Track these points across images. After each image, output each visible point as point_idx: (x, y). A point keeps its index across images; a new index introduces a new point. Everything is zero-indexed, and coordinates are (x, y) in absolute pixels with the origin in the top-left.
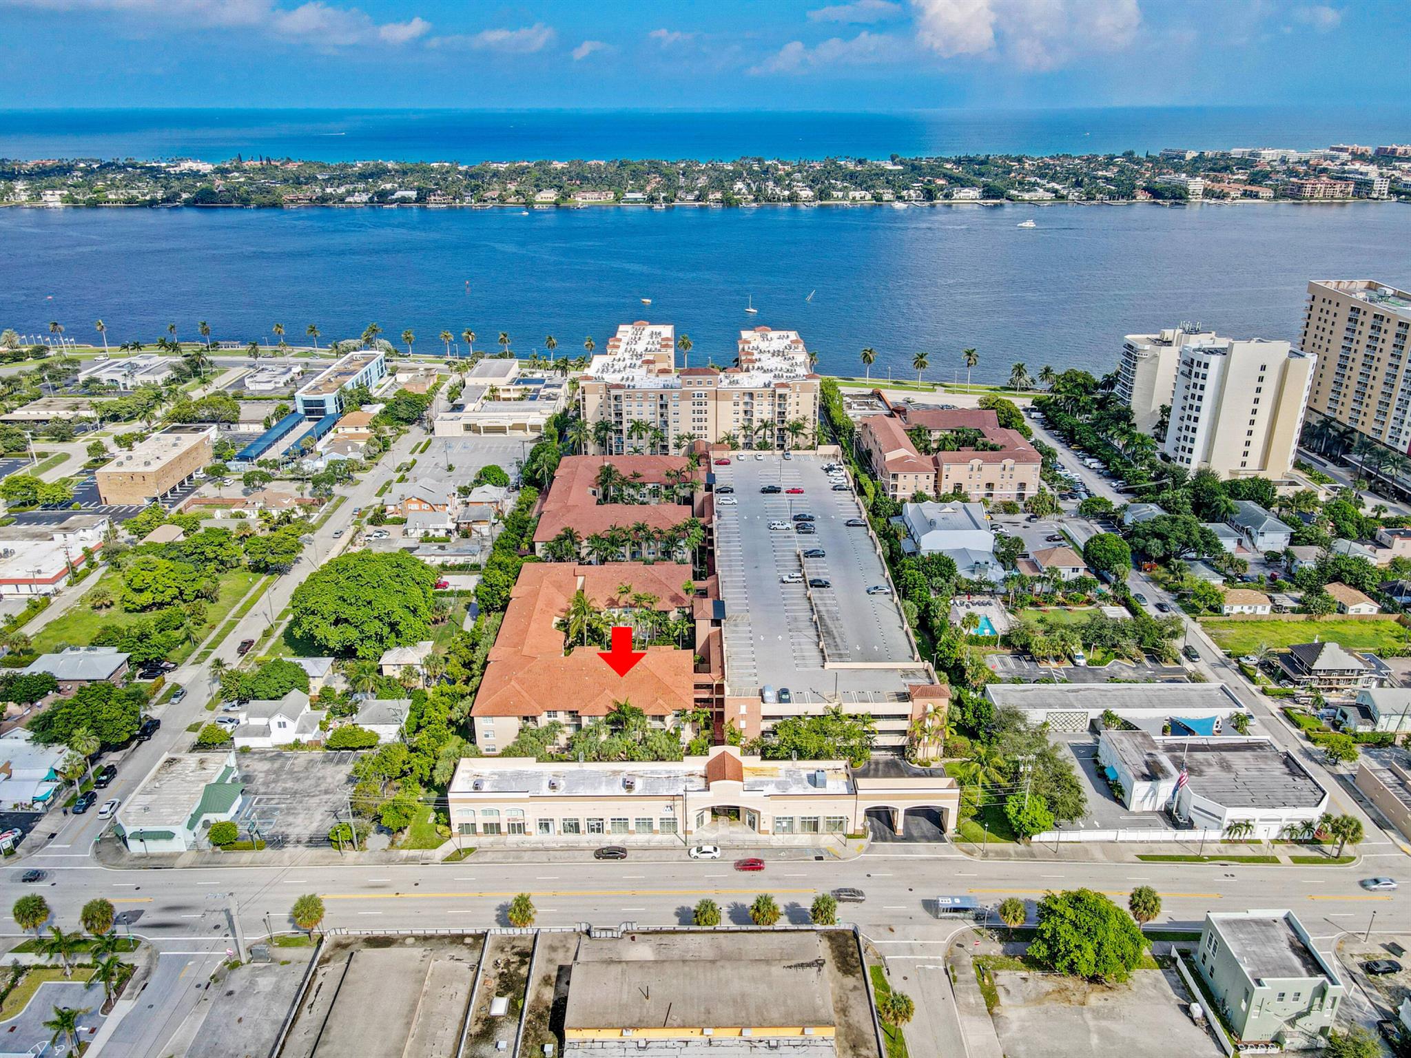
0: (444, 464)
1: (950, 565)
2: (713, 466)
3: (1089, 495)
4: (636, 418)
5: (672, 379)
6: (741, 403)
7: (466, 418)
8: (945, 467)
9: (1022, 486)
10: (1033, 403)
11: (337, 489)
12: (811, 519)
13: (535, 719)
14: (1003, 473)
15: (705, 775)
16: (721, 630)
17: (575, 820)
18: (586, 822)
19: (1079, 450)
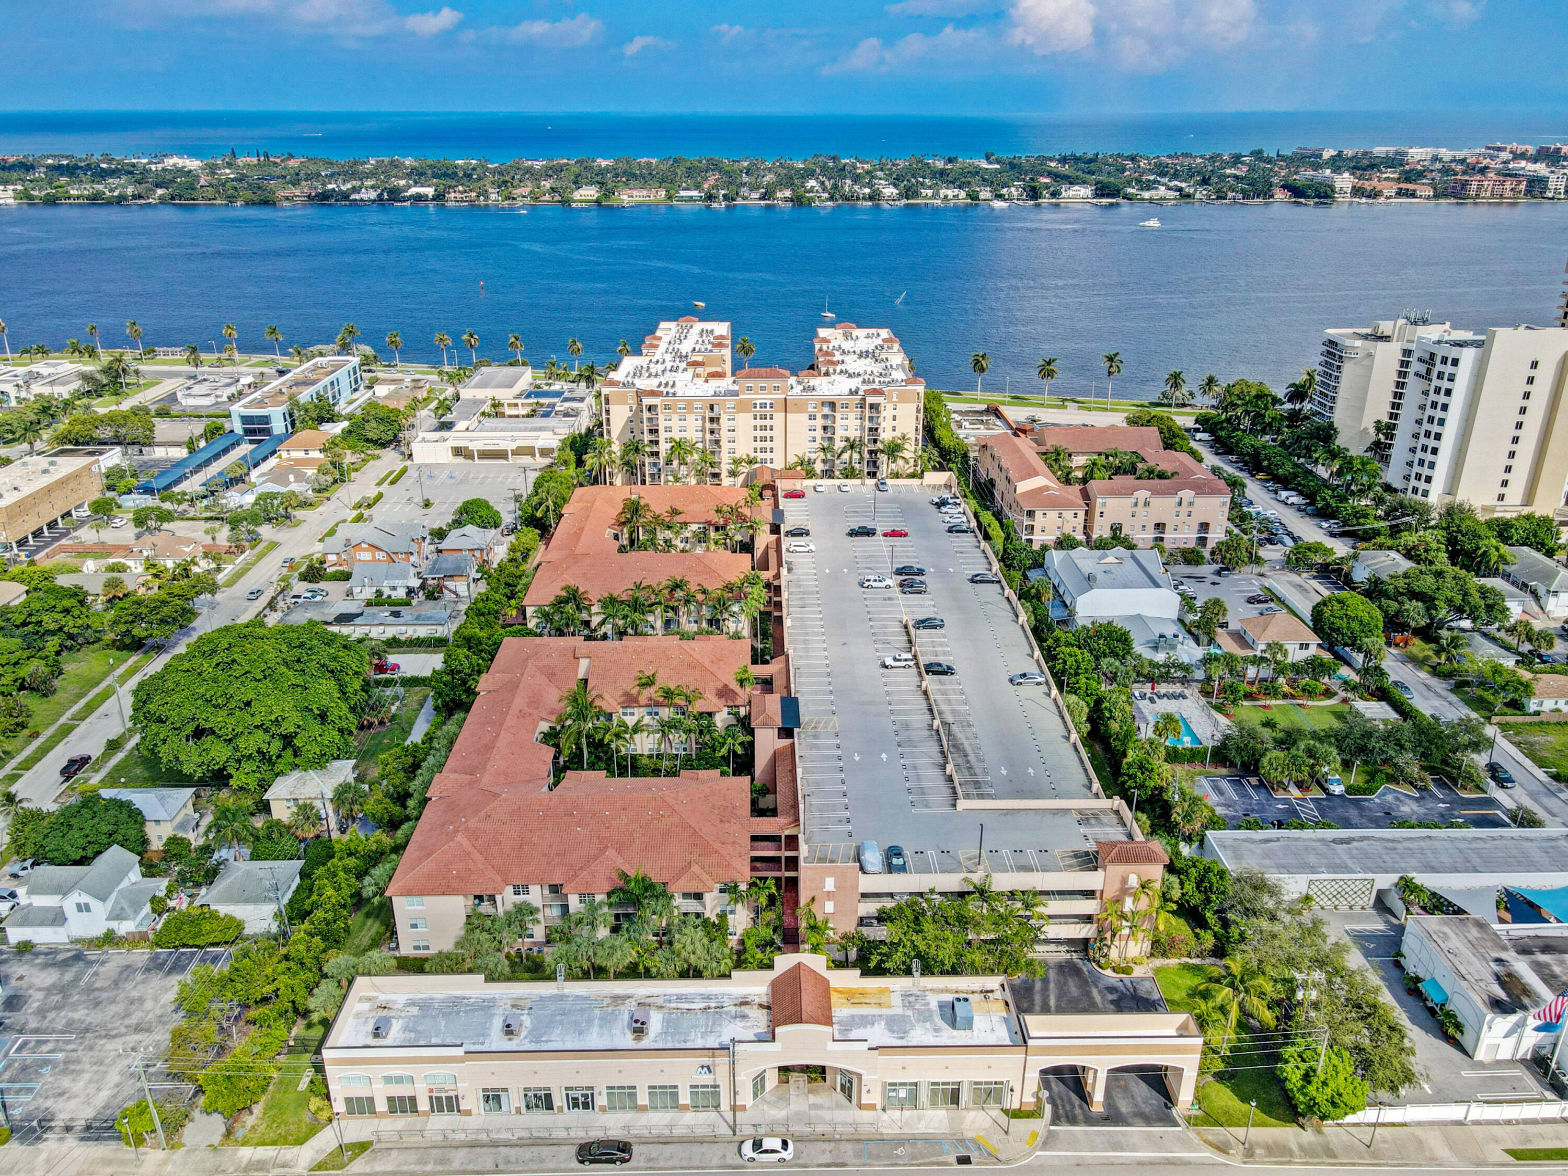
0: (418, 499)
1: (1124, 639)
2: (781, 500)
3: (1294, 539)
4: (677, 436)
5: (727, 383)
6: (819, 416)
7: (456, 439)
8: (1099, 501)
9: (1204, 527)
10: (1197, 421)
11: (266, 531)
12: (921, 572)
13: (492, 898)
14: (1179, 509)
15: (769, 1008)
16: (793, 745)
17: (545, 1089)
18: (564, 1093)
19: (1267, 481)
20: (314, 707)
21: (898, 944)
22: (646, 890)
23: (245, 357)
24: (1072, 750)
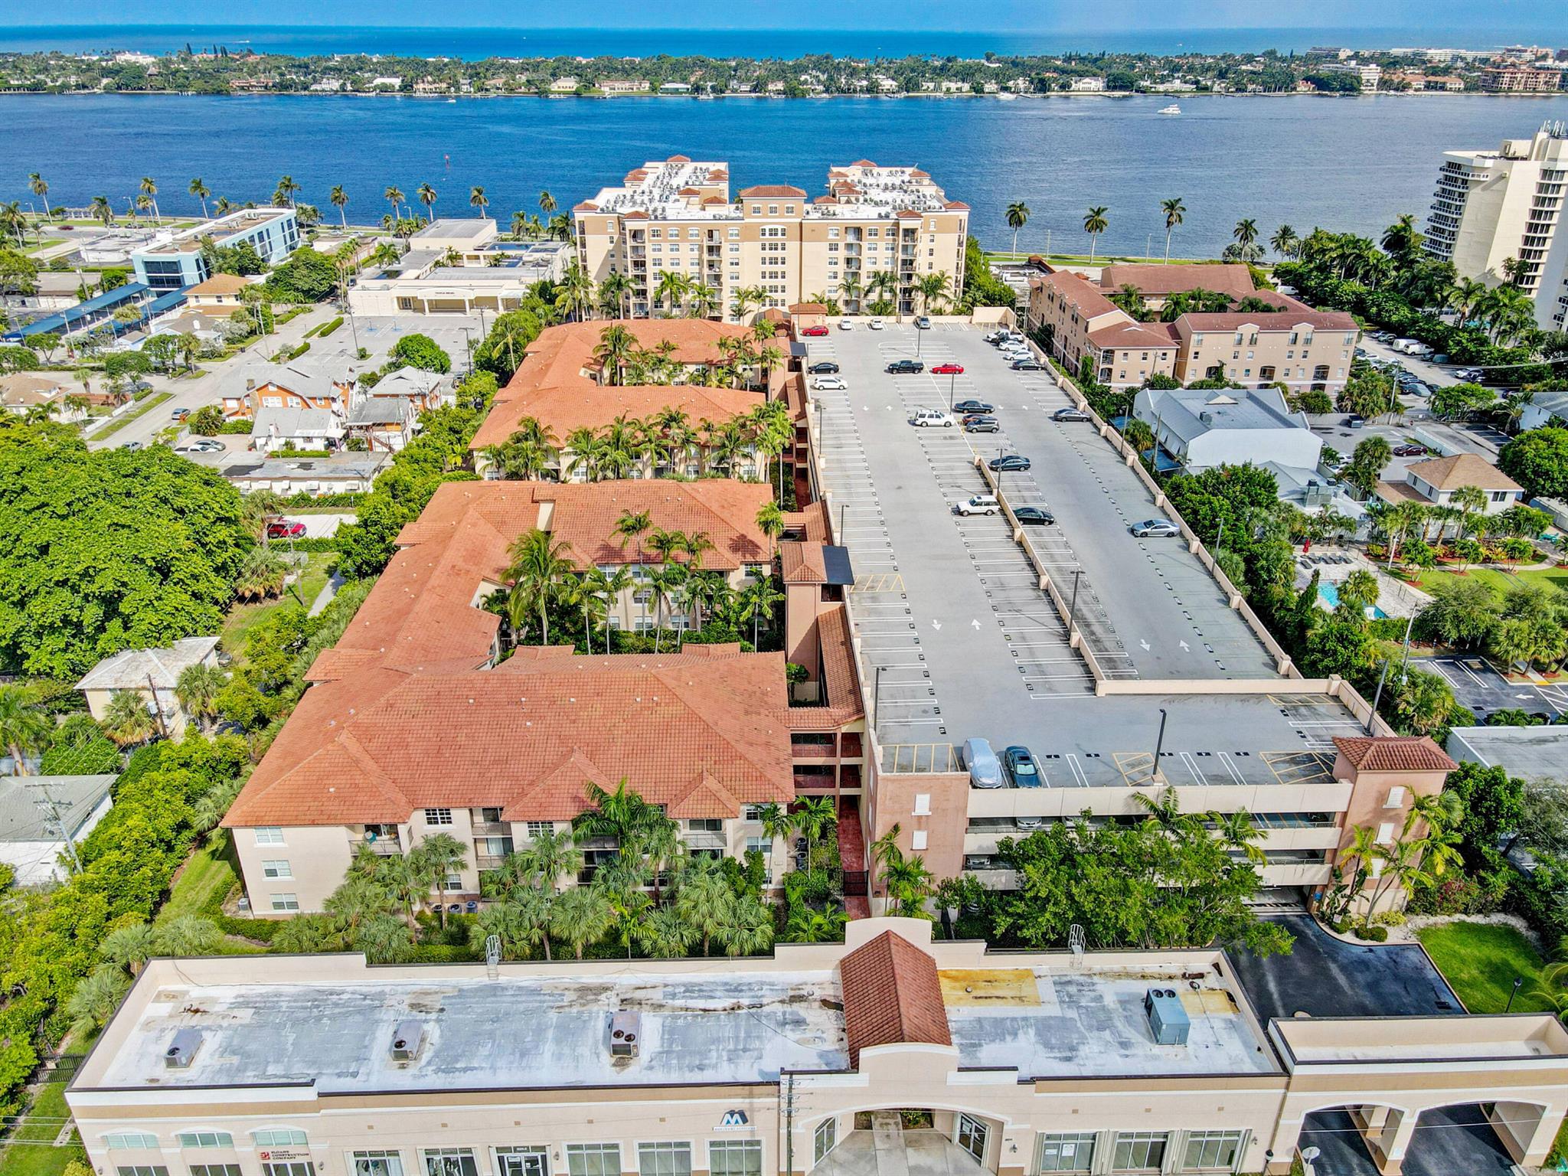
0: (353, 351)
1: (1267, 485)
2: (800, 338)
3: (1430, 387)
4: (668, 270)
5: (726, 211)
6: (842, 246)
7: (403, 288)
8: (1194, 338)
9: (1322, 372)
11: (158, 382)
12: (986, 410)
13: (393, 829)
14: (1293, 348)
15: (838, 1006)
16: (843, 611)
17: (463, 1151)
18: (495, 1156)
19: (1377, 331)
20: (147, 555)
21: (1047, 900)
22: (633, 815)
23: (169, 219)
24: (1235, 618)
